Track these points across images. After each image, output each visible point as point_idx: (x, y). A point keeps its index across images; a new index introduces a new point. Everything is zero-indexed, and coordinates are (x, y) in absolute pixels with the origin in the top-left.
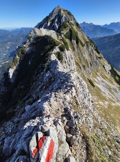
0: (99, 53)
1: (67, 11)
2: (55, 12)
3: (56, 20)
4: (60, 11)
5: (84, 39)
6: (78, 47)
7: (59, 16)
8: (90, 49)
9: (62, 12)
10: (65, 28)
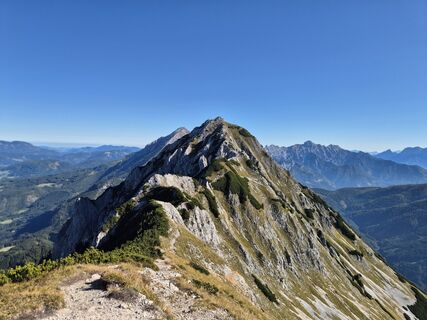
0: (351, 238)
1: (238, 128)
2: (207, 128)
3: (208, 146)
4: (219, 127)
5: (266, 193)
6: (243, 208)
7: (216, 140)
8: (283, 217)
9: (225, 130)
10: (216, 171)
